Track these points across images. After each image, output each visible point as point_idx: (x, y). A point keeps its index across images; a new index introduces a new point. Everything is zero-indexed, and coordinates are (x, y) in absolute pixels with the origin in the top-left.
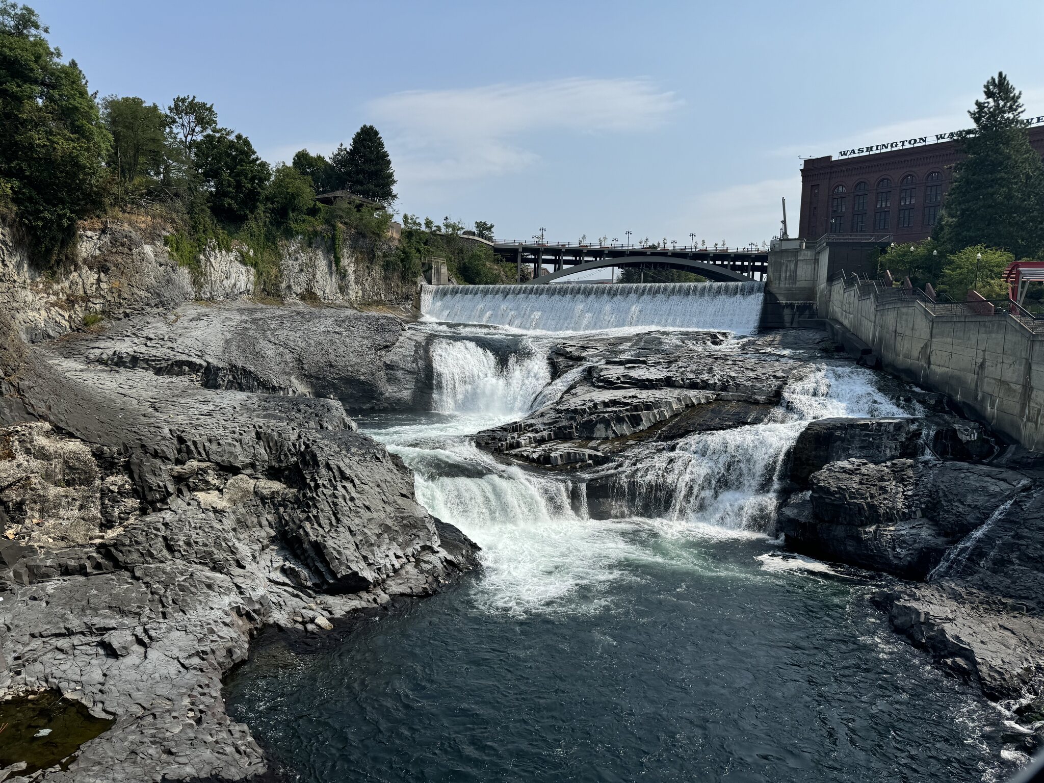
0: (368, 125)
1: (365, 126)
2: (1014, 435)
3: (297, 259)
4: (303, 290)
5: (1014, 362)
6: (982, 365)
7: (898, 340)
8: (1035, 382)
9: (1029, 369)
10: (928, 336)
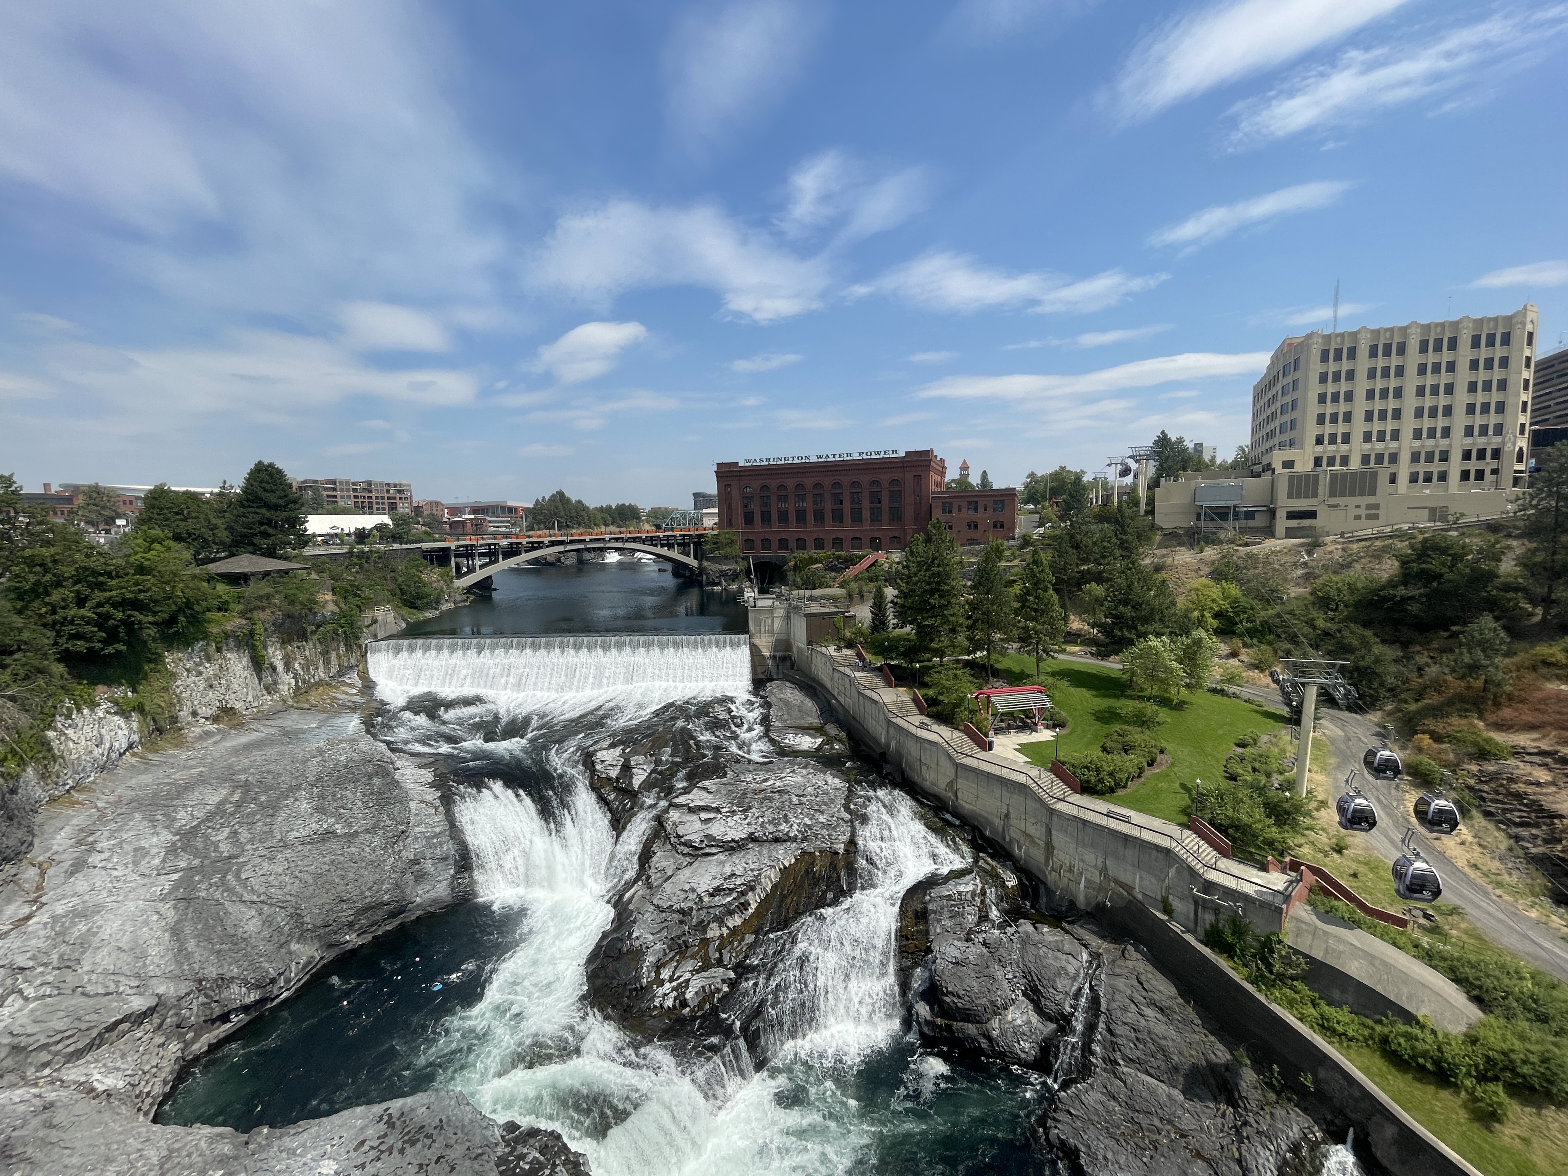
0: (266, 462)
1: (260, 462)
2: (1041, 876)
3: (200, 673)
4: (215, 708)
5: (1036, 823)
6: (1007, 816)
7: (924, 768)
8: (1055, 844)
9: (1049, 832)
10: (953, 775)
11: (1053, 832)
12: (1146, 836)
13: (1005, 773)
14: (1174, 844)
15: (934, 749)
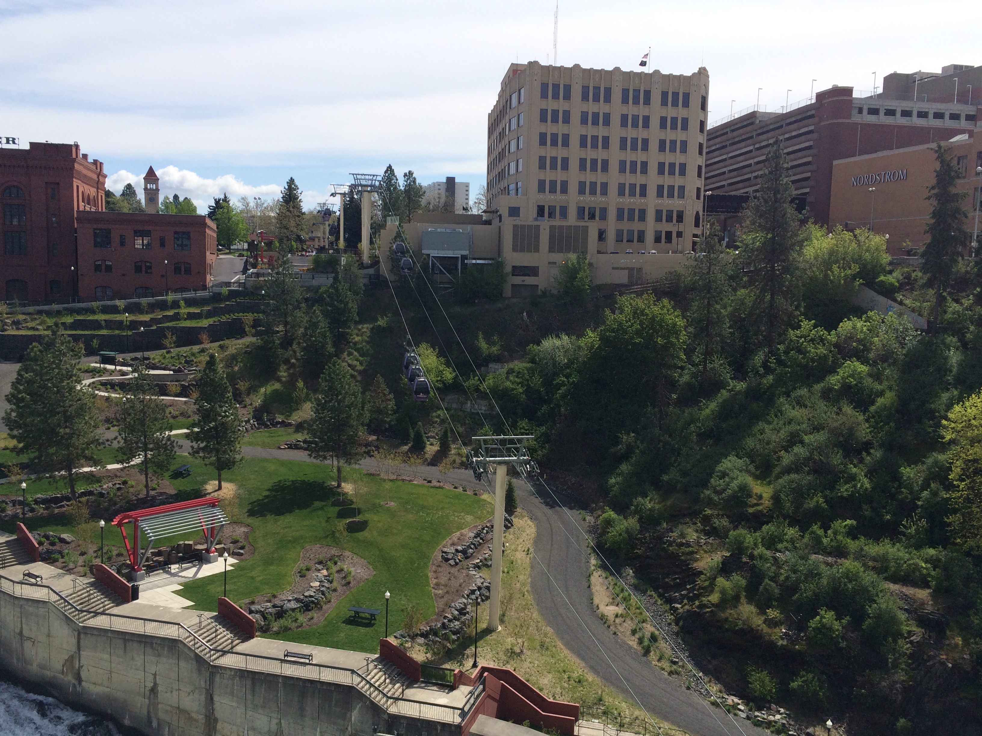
5: (193, 691)
6: (154, 690)
7: (28, 645)
8: (218, 714)
9: (210, 699)
10: (74, 648)
11: (216, 698)
12: (327, 676)
13: (151, 629)
14: (357, 679)
15: (42, 611)
